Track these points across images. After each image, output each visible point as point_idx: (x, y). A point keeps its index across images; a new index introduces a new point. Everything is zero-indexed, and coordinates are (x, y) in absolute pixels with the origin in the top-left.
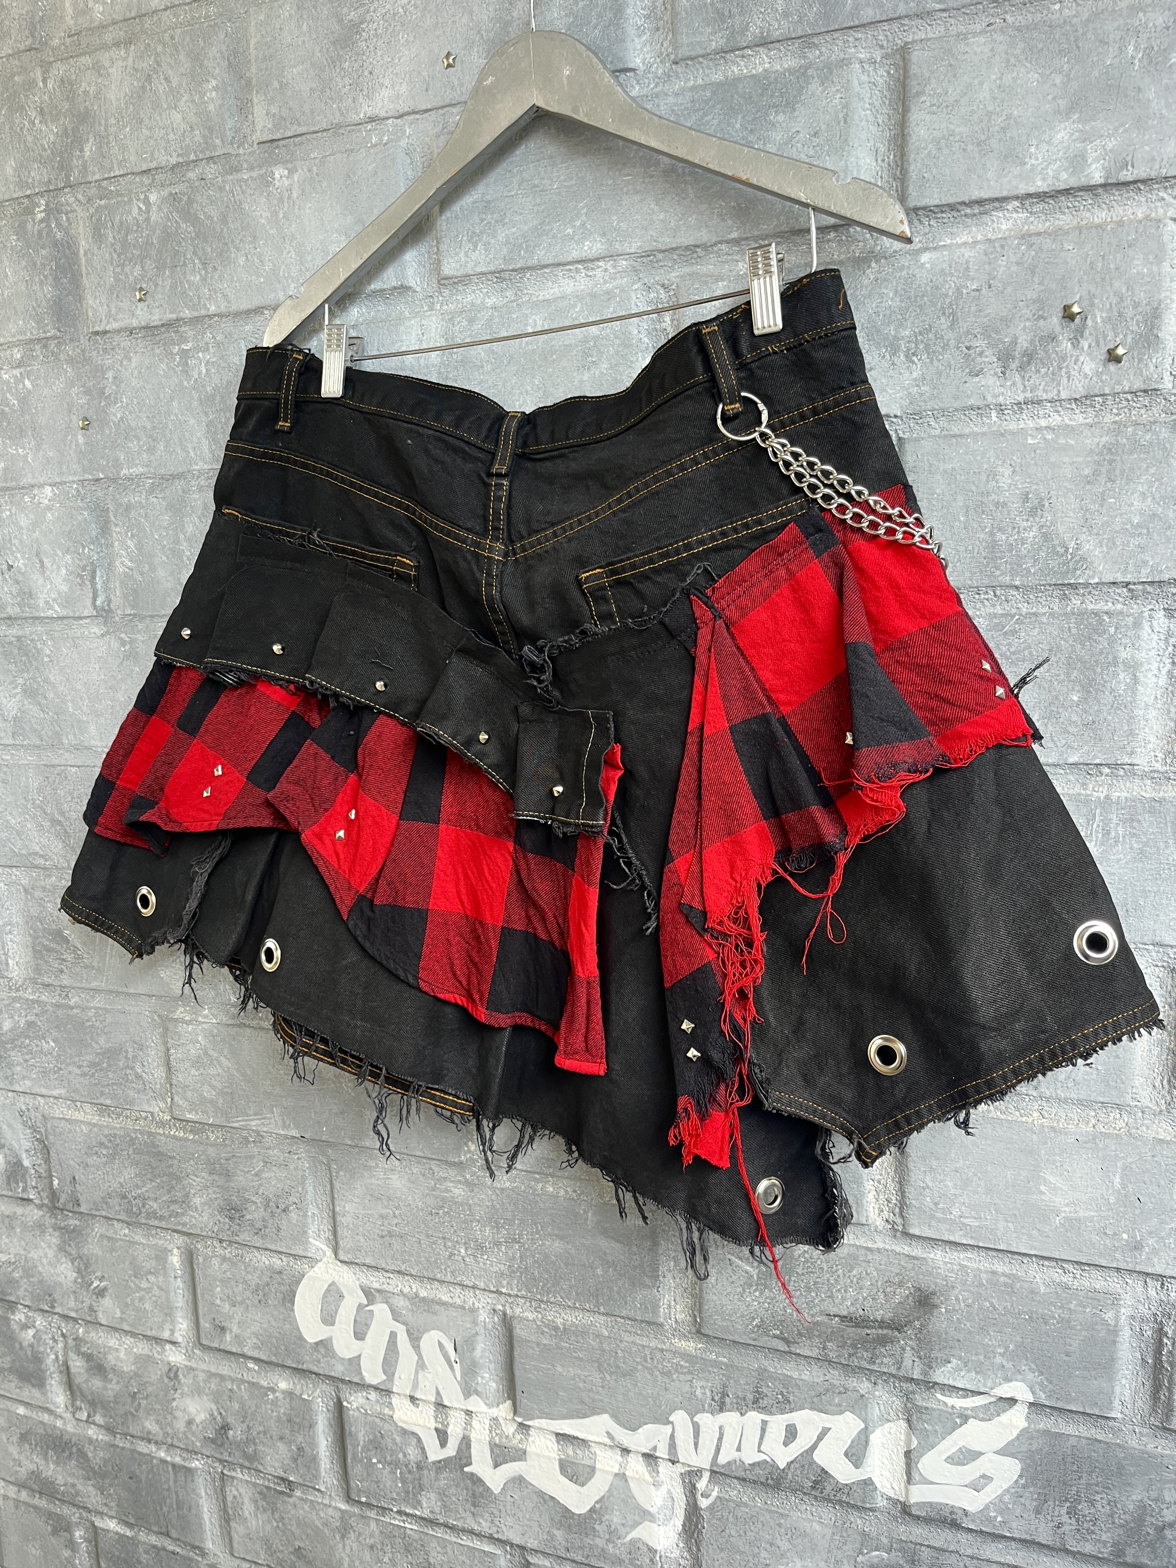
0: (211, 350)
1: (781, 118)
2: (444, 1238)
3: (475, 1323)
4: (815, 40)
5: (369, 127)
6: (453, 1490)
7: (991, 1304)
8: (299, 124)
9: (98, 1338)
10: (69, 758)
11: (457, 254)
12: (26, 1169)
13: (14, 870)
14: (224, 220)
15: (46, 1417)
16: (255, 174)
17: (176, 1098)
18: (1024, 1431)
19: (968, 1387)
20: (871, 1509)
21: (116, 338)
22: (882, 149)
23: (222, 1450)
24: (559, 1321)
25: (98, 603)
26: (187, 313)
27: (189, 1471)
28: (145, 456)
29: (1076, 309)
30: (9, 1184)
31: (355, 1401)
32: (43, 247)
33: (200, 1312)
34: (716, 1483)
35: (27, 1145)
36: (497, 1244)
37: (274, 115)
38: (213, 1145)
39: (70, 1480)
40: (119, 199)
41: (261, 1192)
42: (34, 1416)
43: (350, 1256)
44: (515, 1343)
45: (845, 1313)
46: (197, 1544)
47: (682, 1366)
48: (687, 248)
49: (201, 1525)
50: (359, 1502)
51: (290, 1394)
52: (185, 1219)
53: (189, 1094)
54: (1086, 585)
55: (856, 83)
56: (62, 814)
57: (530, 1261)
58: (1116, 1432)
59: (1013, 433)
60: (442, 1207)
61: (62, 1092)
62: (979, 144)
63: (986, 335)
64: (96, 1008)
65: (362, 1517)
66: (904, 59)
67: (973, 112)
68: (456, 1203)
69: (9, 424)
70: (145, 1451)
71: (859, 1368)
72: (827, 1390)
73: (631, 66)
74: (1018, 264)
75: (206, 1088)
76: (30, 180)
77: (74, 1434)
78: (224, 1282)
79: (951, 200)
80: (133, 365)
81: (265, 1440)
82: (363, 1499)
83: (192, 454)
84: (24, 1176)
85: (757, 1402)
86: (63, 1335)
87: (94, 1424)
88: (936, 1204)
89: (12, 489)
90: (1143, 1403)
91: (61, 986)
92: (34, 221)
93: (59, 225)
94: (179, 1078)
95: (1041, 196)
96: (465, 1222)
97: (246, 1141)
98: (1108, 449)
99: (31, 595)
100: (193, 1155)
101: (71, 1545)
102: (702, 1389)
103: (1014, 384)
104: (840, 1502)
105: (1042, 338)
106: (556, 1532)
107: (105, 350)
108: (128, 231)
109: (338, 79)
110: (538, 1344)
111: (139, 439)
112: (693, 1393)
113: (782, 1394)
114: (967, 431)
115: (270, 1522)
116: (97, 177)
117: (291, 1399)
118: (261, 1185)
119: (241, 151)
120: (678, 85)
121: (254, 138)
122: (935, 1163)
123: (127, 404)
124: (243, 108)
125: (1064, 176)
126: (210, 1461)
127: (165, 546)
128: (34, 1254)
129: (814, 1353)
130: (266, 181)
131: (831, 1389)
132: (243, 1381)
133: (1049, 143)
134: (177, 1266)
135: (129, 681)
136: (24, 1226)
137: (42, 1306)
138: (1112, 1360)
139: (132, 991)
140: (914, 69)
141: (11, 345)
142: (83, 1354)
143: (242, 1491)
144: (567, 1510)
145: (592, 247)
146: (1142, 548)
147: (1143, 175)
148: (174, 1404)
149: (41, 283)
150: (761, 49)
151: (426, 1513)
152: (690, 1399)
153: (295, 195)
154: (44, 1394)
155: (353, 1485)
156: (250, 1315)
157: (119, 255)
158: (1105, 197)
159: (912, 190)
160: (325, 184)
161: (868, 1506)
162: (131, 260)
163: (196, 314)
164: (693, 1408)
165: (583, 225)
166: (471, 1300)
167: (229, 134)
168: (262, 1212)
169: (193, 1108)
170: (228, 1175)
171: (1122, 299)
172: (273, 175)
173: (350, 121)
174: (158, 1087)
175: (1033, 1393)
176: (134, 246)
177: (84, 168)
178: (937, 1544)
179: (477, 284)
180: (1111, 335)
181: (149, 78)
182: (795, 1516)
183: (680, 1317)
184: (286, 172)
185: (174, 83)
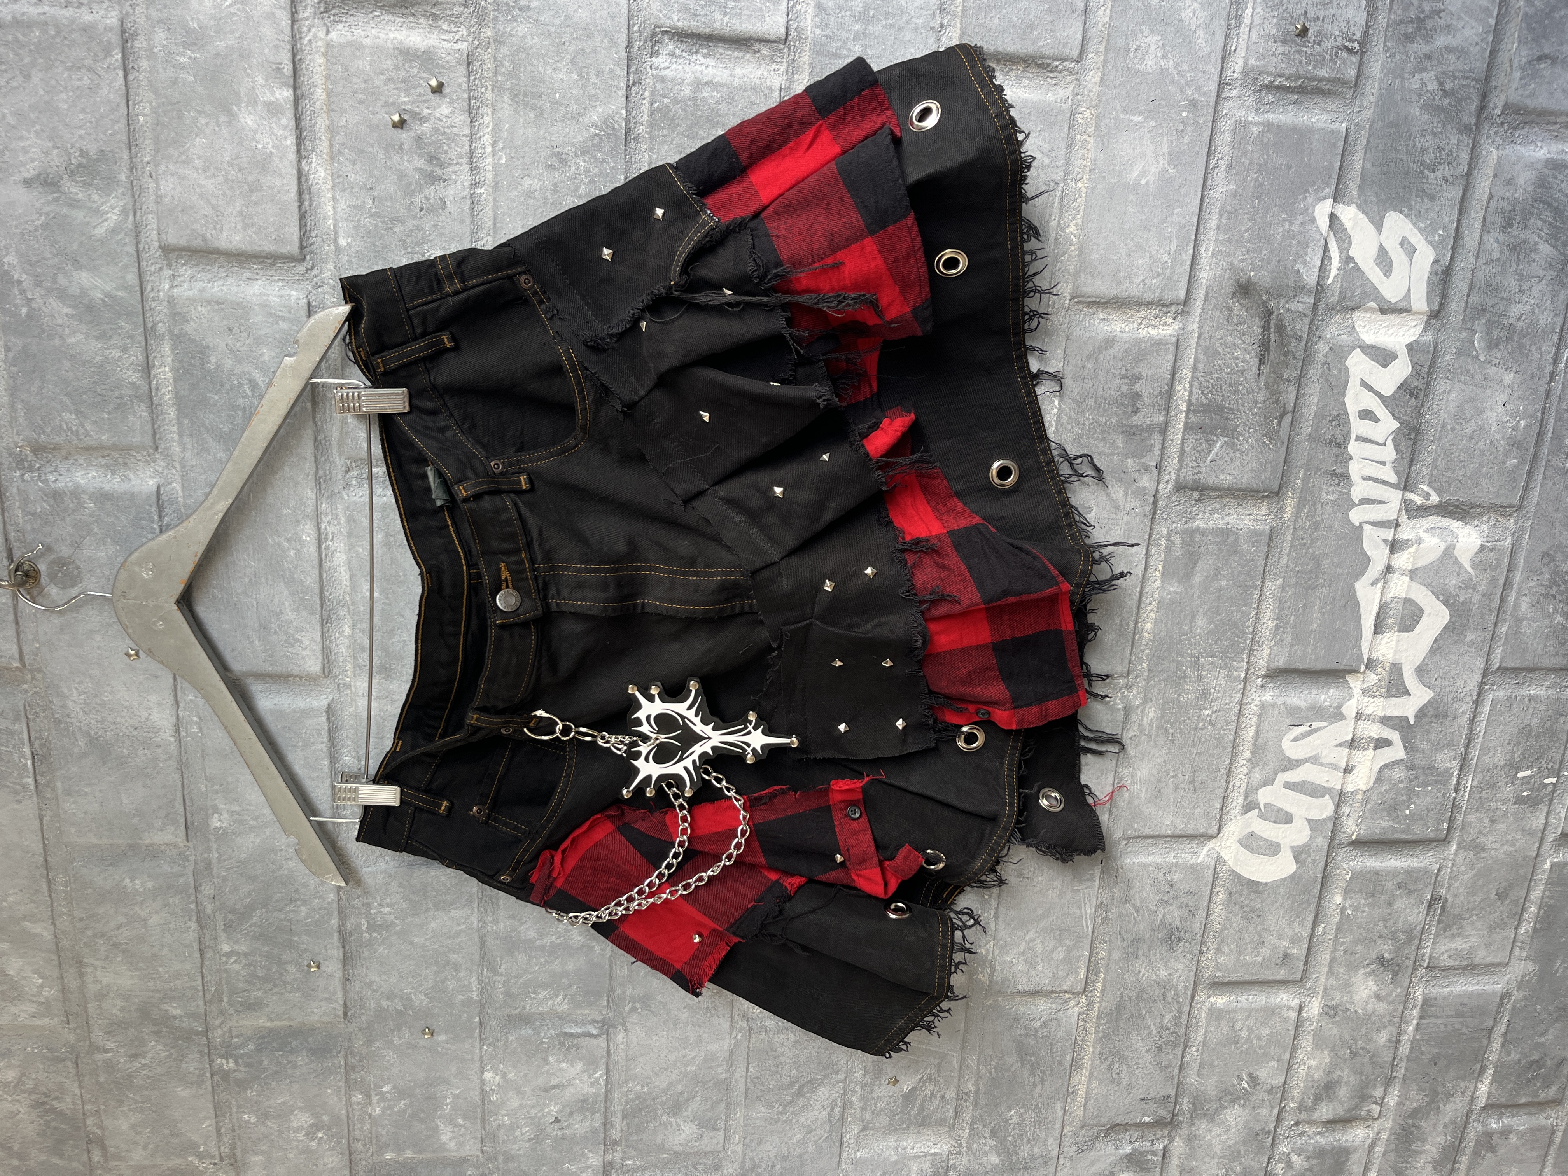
0: (370, 900)
1: (213, 359)
2: (1195, 729)
3: (1274, 705)
4: (150, 325)
5: (183, 733)
6: (1433, 736)
7: (1246, 231)
8: (174, 800)
9: (1298, 1086)
10: (740, 1073)
11: (303, 658)
12: (1135, 1150)
13: (845, 1140)
14: (252, 879)
15: (1379, 1150)
16: (214, 845)
17: (1065, 988)
18: (1360, 208)
19: (1320, 254)
20: (1436, 346)
21: (351, 995)
22: (248, 274)
23: (1404, 966)
24: (1271, 624)
25: (595, 1032)
26: (334, 922)
27: (1427, 1002)
28: (462, 974)
29: (396, 118)
30: (1148, 1170)
31: (1351, 828)
32: (261, 1062)
33: (1270, 978)
34: (1416, 487)
35: (1110, 1148)
36: (1200, 678)
37: (163, 824)
38: (1110, 953)
39: (1441, 1128)
40: (224, 982)
41: (1154, 908)
42: (1378, 1162)
43: (1214, 823)
44: (1293, 667)
45: (1256, 360)
46: (1498, 1000)
47: (1309, 512)
48: (316, 448)
49: (1479, 995)
50: (1449, 830)
51: (1347, 892)
52: (1180, 986)
53: (1061, 974)
54: (627, 120)
55: (190, 293)
56: (792, 1084)
57: (1216, 649)
58: (1360, 128)
59: (496, 175)
60: (1166, 730)
61: (1059, 1106)
62: (251, 191)
63: (411, 194)
64: (978, 1065)
65: (1463, 828)
66: (174, 249)
67: (224, 195)
68: (1162, 716)
69: (422, 1111)
70: (1408, 1046)
71: (1306, 350)
72: (1327, 380)
73: (155, 488)
74: (354, 164)
75: (1055, 955)
76: (197, 1072)
77: (1394, 1120)
78: (1240, 953)
79: (296, 217)
80: (378, 979)
81: (1392, 921)
82: (1446, 826)
83: (463, 927)
84: (1141, 1153)
85: (1339, 444)
86: (1296, 1124)
87: (1383, 1098)
88: (1158, 275)
89: (483, 1112)
90: (1334, 105)
91: (957, 1099)
92: (235, 1071)
93: (242, 1046)
94: (1045, 983)
95: (300, 141)
96: (1180, 707)
97: (1105, 919)
98: (514, 96)
99: (584, 1101)
100: (1119, 974)
101: (1505, 1133)
102: (1329, 494)
103: (455, 172)
104: (1429, 373)
105: (418, 147)
106: (1469, 639)
107: (362, 1007)
108: (253, 975)
109: (138, 760)
110: (1292, 645)
111: (446, 979)
112: (1334, 502)
113: (1331, 421)
114: (491, 214)
115: (1473, 923)
116: (201, 1003)
117: (1351, 891)
118: (1147, 907)
119: (192, 858)
120: (176, 448)
121: (182, 845)
122: (1122, 274)
123: (413, 988)
124: (153, 853)
125: (284, 121)
126: (1415, 980)
127: (546, 961)
128: (1218, 1149)
129: (1293, 390)
130: (223, 835)
131: (1326, 377)
132: (1336, 940)
133: (255, 132)
134: (1226, 999)
135: (670, 1006)
136: (1190, 1156)
137: (1269, 1144)
138: (1294, 129)
139: (962, 1025)
140: (183, 242)
141: (349, 1103)
142: (1315, 1104)
143: (1443, 948)
144: (1446, 628)
145: (308, 534)
146: (599, 73)
147: (289, 56)
148: (1360, 1012)
149: (295, 1067)
150: (153, 373)
151: (1455, 765)
152: (1339, 506)
153: (237, 808)
154: (1356, 1149)
155: (1431, 836)
156: (1272, 928)
157: (275, 986)
158: (305, 88)
159: (285, 249)
160: (230, 779)
161: (1432, 348)
162: (281, 974)
163: (336, 913)
164: (1347, 503)
165: (288, 540)
166: (1253, 708)
167: (176, 869)
168: (1173, 908)
169: (1074, 971)
170: (1138, 940)
171: (390, 80)
172: (216, 828)
173: (175, 753)
174: (1054, 1006)
175: (1325, 198)
176: (269, 970)
177: (193, 1016)
178: (1466, 288)
179: (331, 642)
180: (420, 90)
181: (116, 945)
182: (1443, 415)
183: (1264, 511)
184: (216, 815)
185: (123, 920)
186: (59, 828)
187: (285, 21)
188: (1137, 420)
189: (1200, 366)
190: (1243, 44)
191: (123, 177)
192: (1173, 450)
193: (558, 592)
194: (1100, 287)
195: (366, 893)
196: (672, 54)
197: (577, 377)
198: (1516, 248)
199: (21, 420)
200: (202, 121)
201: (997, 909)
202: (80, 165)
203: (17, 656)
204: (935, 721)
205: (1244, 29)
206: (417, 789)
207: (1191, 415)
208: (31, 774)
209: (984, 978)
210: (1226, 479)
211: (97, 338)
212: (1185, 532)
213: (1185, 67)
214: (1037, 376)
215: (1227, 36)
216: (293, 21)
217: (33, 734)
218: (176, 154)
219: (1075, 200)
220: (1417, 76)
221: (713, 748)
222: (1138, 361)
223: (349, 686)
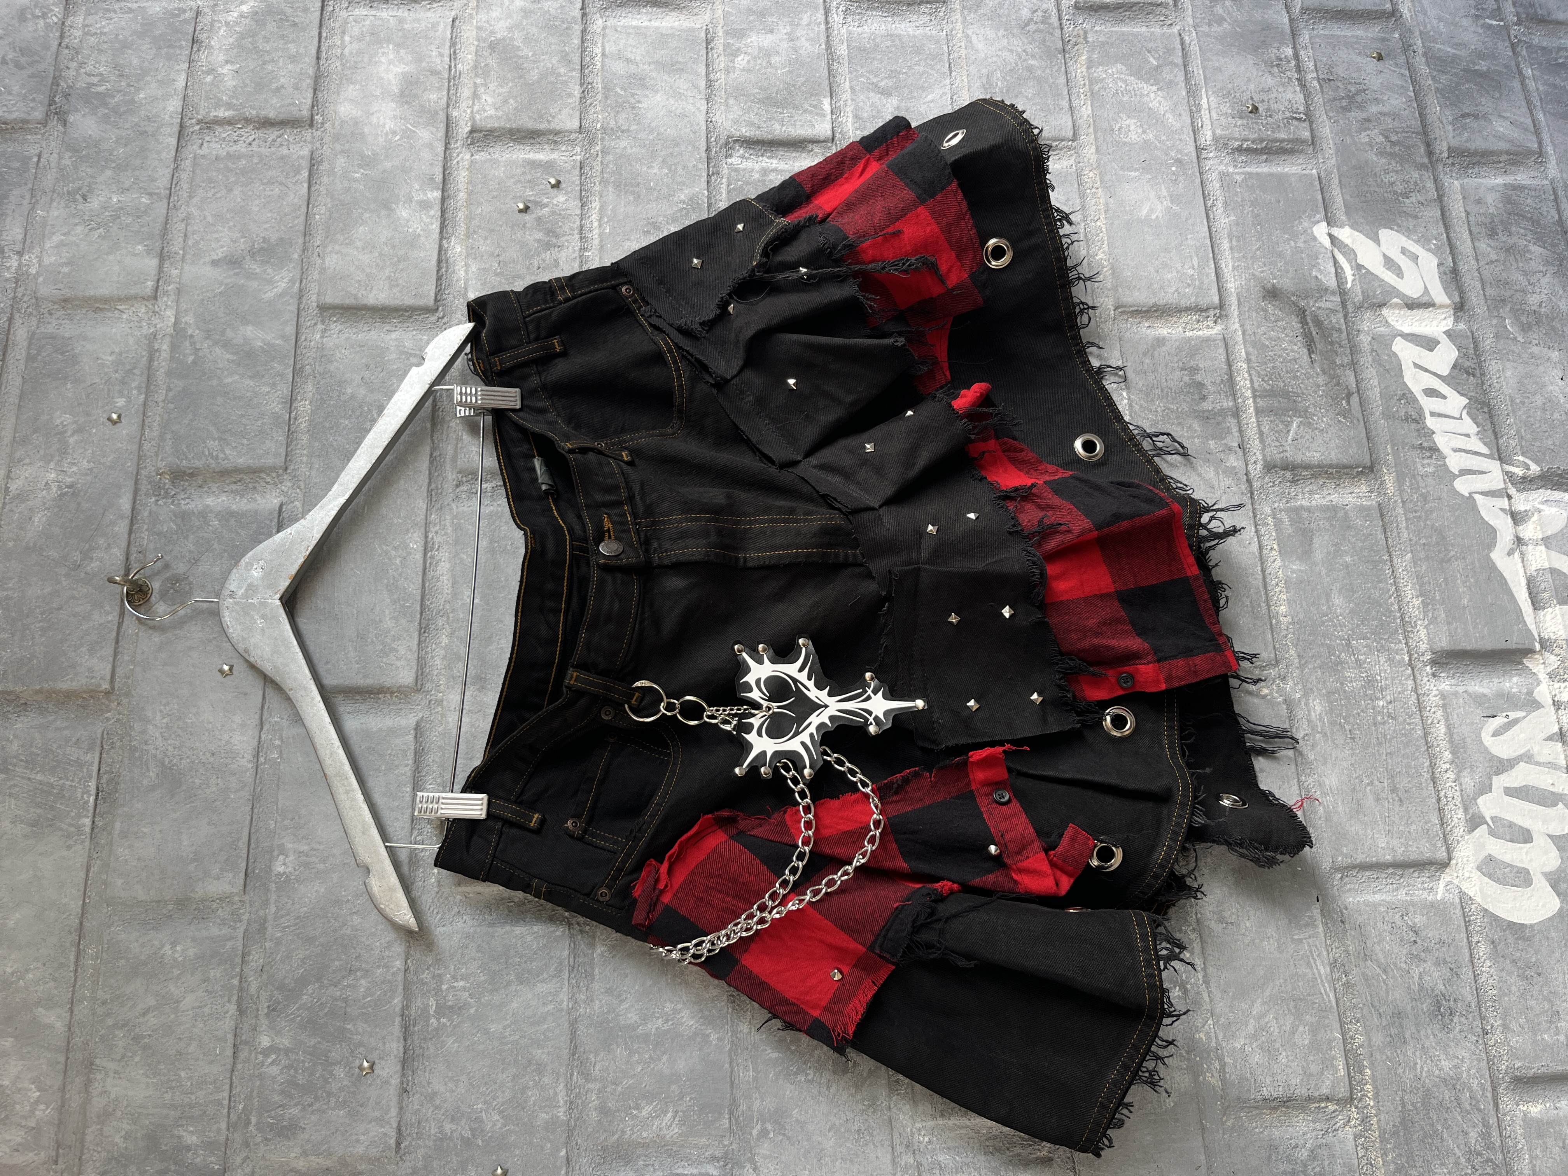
0: (442, 971)
1: (349, 391)
2: (1375, 725)
3: (1456, 694)
4: (298, 367)
5: (262, 760)
7: (1258, 249)
8: (239, 839)
11: (397, 668)
14: (310, 941)
16: (273, 897)
17: (1325, 1091)
18: (1352, 227)
19: (1331, 263)
20: (1472, 333)
21: (408, 1115)
22: (388, 326)
24: (1417, 602)
25: (715, 1173)
26: (397, 1001)
28: (546, 1080)
29: (521, 206)
34: (1511, 459)
36: (1359, 664)
37: (221, 869)
38: (1367, 1034)
40: (255, 1094)
41: (1403, 966)
43: (1439, 844)
44: (1460, 649)
45: (1305, 350)
47: (1411, 485)
48: (431, 463)
52: (1474, 1086)
53: (1314, 1068)
54: (709, 198)
55: (337, 341)
57: (1364, 629)
58: (1329, 172)
59: (601, 241)
60: (1342, 727)
62: (400, 262)
63: (531, 257)
66: (329, 308)
67: (377, 265)
68: (1331, 710)
71: (1349, 340)
72: (1380, 364)
73: (278, 505)
74: (486, 239)
75: (1297, 1039)
78: (1534, 1030)
79: (434, 279)
80: (442, 1089)
83: (551, 1007)
85: (1417, 419)
88: (1189, 285)
90: (1300, 158)
94: (1297, 1085)
95: (443, 227)
96: (1347, 698)
97: (1348, 985)
98: (617, 186)
100: (1389, 1069)
102: (1425, 466)
103: (567, 241)
104: (1477, 355)
105: (538, 225)
107: (419, 1135)
108: (292, 1083)
109: (208, 791)
110: (1449, 622)
111: (526, 1088)
112: (1433, 474)
113: (1400, 400)
116: (224, 1126)
118: (1395, 965)
119: (246, 917)
120: (303, 469)
121: (237, 898)
122: (1156, 286)
123: (485, 1102)
125: (432, 213)
127: (651, 1058)
129: (1350, 374)
130: (285, 883)
131: (1377, 361)
133: (408, 221)
140: (337, 301)
145: (415, 543)
146: (685, 167)
147: (441, 170)
150: (294, 405)
152: (1440, 477)
153: (306, 848)
157: (316, 1098)
158: (450, 192)
159: (421, 302)
160: (303, 812)
161: (1469, 334)
162: (326, 1081)
163: (401, 987)
164: (1446, 476)
165: (395, 548)
166: (1433, 700)
167: (225, 931)
168: (1428, 965)
169: (1328, 1064)
170: (1399, 1015)
171: (519, 181)
172: (280, 875)
173: (251, 780)
174: (1318, 1126)
175: (1318, 222)
176: (312, 1074)
177: (210, 1146)
178: (1478, 285)
179: (427, 653)
180: (542, 187)
181: (137, 1039)
182: (1508, 391)
183: (1364, 488)
184: (281, 857)
185: (151, 1001)
186: (105, 883)
187: (440, 148)
188: (1206, 406)
189: (1253, 358)
190: (1207, 121)
191: (296, 256)
192: (1252, 432)
193: (660, 546)
194: (1140, 297)
195: (438, 961)
196: (743, 157)
197: (673, 358)
198: (1509, 250)
199: (167, 448)
200: (366, 215)
201: (1204, 969)
202: (262, 249)
203: (108, 677)
204: (1074, 697)
205: (1204, 113)
206: (508, 800)
207: (1258, 400)
208: (90, 814)
209: (1212, 1078)
210: (1314, 456)
211: (251, 377)
212: (1288, 511)
213: (1163, 138)
214: (1100, 371)
215: (1192, 117)
216: (446, 149)
217: (103, 767)
218: (342, 238)
219: (1097, 235)
220: (1363, 134)
221: (832, 718)
222: (1192, 356)
223: (440, 702)
